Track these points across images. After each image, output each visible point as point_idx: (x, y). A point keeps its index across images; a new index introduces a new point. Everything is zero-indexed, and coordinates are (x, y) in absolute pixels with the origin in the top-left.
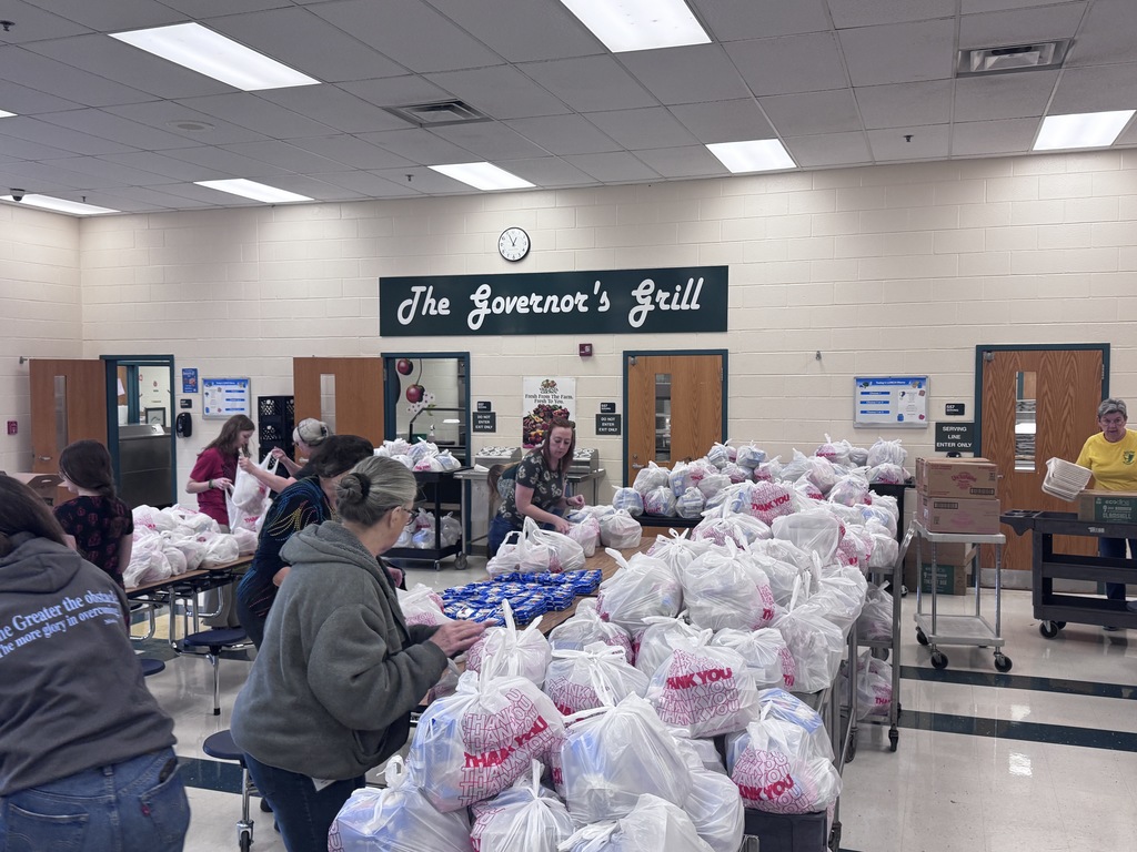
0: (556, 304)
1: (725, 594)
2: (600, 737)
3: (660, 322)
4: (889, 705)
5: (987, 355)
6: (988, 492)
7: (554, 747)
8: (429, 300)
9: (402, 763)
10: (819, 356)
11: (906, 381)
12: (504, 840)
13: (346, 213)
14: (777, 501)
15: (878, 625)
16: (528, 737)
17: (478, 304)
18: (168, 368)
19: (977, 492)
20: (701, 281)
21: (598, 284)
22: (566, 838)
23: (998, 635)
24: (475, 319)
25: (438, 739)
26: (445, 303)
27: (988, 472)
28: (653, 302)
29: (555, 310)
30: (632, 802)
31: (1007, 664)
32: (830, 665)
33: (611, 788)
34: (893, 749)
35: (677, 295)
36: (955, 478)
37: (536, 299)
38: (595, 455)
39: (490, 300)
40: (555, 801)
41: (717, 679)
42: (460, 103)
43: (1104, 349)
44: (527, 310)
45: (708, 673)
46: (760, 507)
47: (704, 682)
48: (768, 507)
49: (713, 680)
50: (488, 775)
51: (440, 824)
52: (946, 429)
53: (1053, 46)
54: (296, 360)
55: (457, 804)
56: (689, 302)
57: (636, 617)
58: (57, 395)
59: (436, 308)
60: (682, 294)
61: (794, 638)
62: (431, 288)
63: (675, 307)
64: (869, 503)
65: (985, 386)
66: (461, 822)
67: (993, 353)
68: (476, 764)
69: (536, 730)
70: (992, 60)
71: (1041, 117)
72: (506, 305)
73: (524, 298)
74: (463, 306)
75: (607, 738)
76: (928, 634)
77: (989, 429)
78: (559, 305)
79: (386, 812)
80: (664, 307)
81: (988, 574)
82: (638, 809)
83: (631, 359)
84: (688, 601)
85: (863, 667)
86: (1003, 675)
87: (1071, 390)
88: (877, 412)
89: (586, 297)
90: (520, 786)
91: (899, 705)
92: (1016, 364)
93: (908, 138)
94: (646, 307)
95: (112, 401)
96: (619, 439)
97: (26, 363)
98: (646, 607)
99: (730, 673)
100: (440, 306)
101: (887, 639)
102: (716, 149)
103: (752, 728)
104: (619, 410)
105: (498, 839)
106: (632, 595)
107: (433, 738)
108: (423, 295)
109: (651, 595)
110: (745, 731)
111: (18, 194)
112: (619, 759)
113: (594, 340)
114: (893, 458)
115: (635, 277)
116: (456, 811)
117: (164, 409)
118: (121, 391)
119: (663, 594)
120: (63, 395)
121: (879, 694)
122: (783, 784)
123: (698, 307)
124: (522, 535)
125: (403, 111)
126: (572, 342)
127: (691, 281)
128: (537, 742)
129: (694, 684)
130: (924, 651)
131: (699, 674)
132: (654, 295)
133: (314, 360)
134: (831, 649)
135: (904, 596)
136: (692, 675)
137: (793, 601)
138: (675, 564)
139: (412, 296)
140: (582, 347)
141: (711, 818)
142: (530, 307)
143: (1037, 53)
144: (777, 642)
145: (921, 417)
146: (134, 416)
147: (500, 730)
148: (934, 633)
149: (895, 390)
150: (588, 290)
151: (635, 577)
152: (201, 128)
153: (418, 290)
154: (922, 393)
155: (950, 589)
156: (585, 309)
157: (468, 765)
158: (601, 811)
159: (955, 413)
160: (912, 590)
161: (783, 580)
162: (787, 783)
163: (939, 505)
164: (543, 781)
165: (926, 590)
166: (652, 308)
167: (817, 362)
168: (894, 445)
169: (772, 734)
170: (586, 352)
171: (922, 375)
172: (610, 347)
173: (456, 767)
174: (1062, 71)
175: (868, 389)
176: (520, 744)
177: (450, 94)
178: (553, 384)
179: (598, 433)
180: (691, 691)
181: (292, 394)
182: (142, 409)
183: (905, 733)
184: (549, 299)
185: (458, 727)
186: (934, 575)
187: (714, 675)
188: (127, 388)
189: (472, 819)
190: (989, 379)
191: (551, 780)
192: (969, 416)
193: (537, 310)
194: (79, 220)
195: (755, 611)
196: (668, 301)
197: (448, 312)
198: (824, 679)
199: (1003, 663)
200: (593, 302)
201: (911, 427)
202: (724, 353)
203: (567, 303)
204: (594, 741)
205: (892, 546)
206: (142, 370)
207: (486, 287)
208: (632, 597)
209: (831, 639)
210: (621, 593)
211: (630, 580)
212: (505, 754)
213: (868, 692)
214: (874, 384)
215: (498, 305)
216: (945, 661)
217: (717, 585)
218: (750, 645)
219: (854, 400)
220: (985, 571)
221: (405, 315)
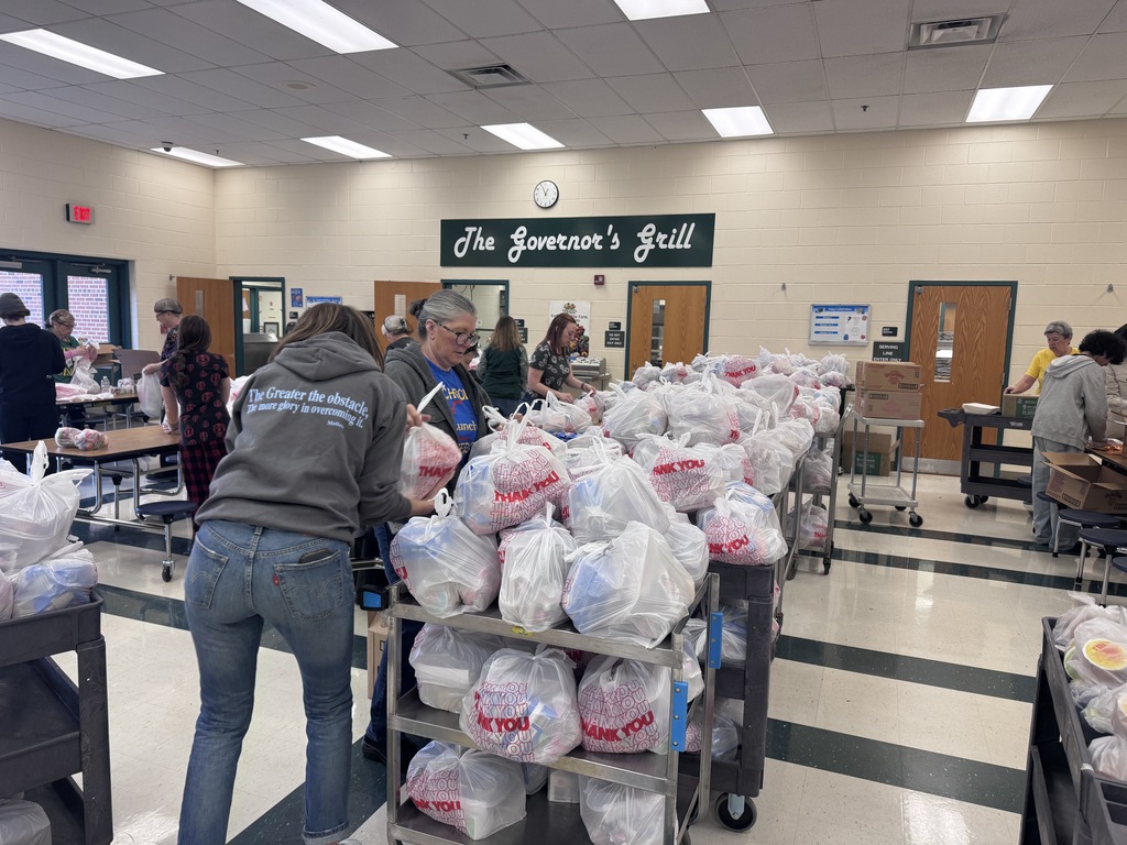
0: (578, 243)
1: (701, 418)
2: (599, 482)
3: (658, 258)
4: (824, 539)
5: (917, 289)
6: (913, 387)
7: (564, 494)
8: (479, 238)
9: (447, 494)
10: (784, 287)
11: (852, 308)
12: (523, 552)
13: (417, 168)
14: (746, 370)
15: (820, 478)
16: (543, 484)
17: (516, 242)
18: (280, 293)
19: (905, 386)
20: (693, 225)
21: (611, 227)
22: (569, 552)
23: (913, 498)
24: (514, 254)
25: (475, 480)
26: (491, 240)
27: (913, 370)
28: (654, 242)
29: (576, 247)
30: (622, 527)
31: (920, 521)
32: (781, 476)
33: (606, 517)
34: (826, 572)
35: (673, 237)
36: (887, 375)
37: (562, 238)
38: (604, 362)
39: (526, 239)
40: (564, 530)
41: (693, 467)
42: (506, 67)
43: (1013, 285)
44: (554, 248)
45: (686, 463)
46: (732, 375)
47: (683, 469)
48: (738, 374)
49: (689, 468)
50: (512, 508)
51: (475, 543)
52: (881, 347)
53: (990, 21)
54: (377, 284)
55: (488, 529)
56: (682, 243)
57: (631, 434)
58: (197, 306)
59: (484, 245)
60: (677, 236)
61: (754, 454)
62: (480, 229)
63: (671, 246)
64: (818, 388)
65: (915, 313)
66: (491, 543)
67: (923, 288)
68: (504, 499)
69: (550, 480)
70: (938, 34)
71: (974, 91)
72: (539, 243)
73: (553, 238)
74: (505, 243)
75: (605, 483)
76: (858, 496)
77: (915, 348)
78: (579, 244)
79: (435, 529)
80: (662, 246)
81: (908, 462)
82: (627, 532)
83: (634, 288)
84: (671, 422)
85: (806, 511)
86: (916, 527)
87: (984, 318)
88: (828, 332)
89: (601, 237)
90: (537, 519)
91: (832, 543)
92: (940, 296)
93: (865, 108)
94: (648, 246)
95: (239, 315)
96: (622, 351)
97: (175, 280)
98: (639, 426)
99: (703, 464)
100: (487, 243)
101: (826, 488)
102: (710, 114)
103: (718, 503)
104: (623, 328)
105: (518, 551)
106: (628, 417)
107: (471, 479)
108: (474, 234)
109: (644, 417)
110: (713, 507)
111: (167, 146)
112: (613, 497)
113: (607, 272)
114: (838, 367)
115: (640, 222)
116: (487, 535)
117: (277, 324)
118: (245, 307)
119: (652, 417)
120: (202, 305)
121: (818, 530)
122: (741, 542)
123: (689, 246)
124: (545, 403)
125: (462, 73)
126: (589, 273)
127: (685, 225)
128: (551, 490)
129: (674, 470)
130: (854, 511)
131: (679, 463)
132: (655, 237)
133: (390, 283)
134: (783, 464)
135: (840, 475)
136: (673, 464)
137: (755, 428)
138: (663, 399)
139: (466, 234)
140: (597, 277)
141: (683, 551)
142: (557, 245)
143: (975, 28)
144: (741, 454)
145: (863, 337)
146: (255, 327)
147: (523, 476)
148: (863, 495)
149: (843, 315)
150: (603, 232)
151: (632, 404)
152: (306, 88)
153: (470, 230)
154: (864, 318)
155: (876, 472)
156: (600, 247)
157: (497, 499)
158: (598, 535)
159: (889, 335)
160: (847, 471)
161: (748, 414)
162: (744, 541)
163: (873, 396)
164: (554, 517)
165: (858, 472)
166: (653, 247)
167: (782, 292)
168: (840, 357)
169: (733, 509)
170: (599, 281)
171: (864, 304)
172: (618, 278)
173: (488, 500)
174: (995, 44)
175: (824, 314)
176: (538, 489)
177: (500, 58)
178: (573, 307)
179: (606, 345)
180: (672, 475)
181: (373, 310)
182: (261, 324)
183: (835, 563)
184: (572, 238)
185: (490, 472)
186: (865, 460)
187: (690, 464)
188: (250, 306)
189: (499, 541)
190: (919, 307)
191: (560, 517)
192: (900, 337)
193: (562, 247)
194: (214, 171)
195: (725, 431)
196: (666, 242)
197: (493, 248)
198: (776, 485)
199: (916, 520)
200: (606, 242)
201: (855, 345)
202: (708, 284)
203: (586, 243)
204: (595, 484)
205: (835, 417)
206: (261, 293)
207: (523, 228)
208: (628, 419)
209: (784, 457)
210: (619, 415)
211: (627, 406)
212: (526, 494)
213: (808, 528)
214: (827, 310)
215: (532, 243)
216: (870, 517)
217: (695, 411)
218: (719, 455)
219: (810, 324)
220: (905, 459)
221: (460, 250)
